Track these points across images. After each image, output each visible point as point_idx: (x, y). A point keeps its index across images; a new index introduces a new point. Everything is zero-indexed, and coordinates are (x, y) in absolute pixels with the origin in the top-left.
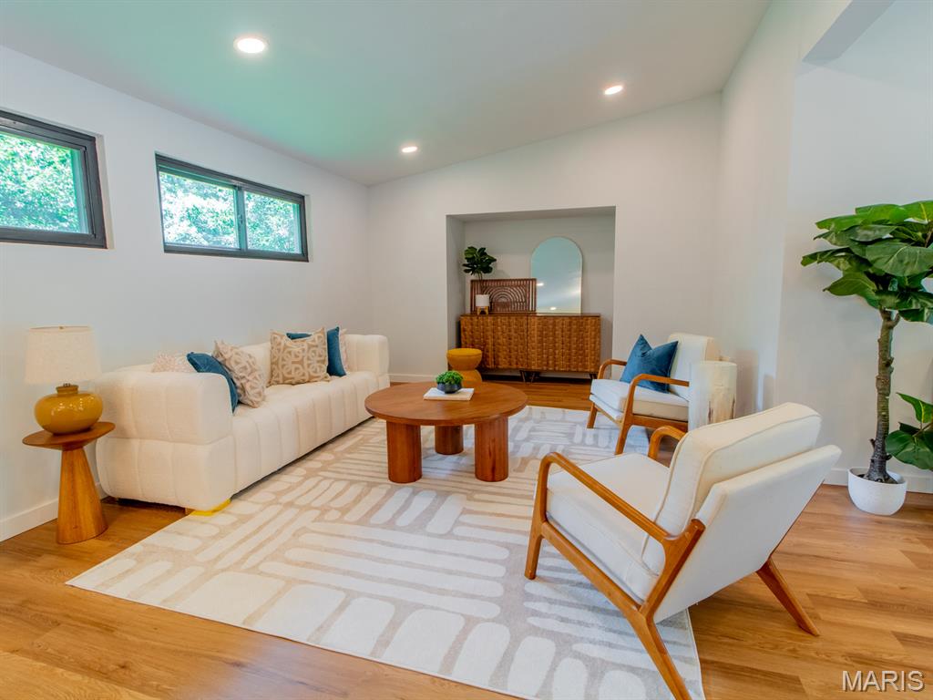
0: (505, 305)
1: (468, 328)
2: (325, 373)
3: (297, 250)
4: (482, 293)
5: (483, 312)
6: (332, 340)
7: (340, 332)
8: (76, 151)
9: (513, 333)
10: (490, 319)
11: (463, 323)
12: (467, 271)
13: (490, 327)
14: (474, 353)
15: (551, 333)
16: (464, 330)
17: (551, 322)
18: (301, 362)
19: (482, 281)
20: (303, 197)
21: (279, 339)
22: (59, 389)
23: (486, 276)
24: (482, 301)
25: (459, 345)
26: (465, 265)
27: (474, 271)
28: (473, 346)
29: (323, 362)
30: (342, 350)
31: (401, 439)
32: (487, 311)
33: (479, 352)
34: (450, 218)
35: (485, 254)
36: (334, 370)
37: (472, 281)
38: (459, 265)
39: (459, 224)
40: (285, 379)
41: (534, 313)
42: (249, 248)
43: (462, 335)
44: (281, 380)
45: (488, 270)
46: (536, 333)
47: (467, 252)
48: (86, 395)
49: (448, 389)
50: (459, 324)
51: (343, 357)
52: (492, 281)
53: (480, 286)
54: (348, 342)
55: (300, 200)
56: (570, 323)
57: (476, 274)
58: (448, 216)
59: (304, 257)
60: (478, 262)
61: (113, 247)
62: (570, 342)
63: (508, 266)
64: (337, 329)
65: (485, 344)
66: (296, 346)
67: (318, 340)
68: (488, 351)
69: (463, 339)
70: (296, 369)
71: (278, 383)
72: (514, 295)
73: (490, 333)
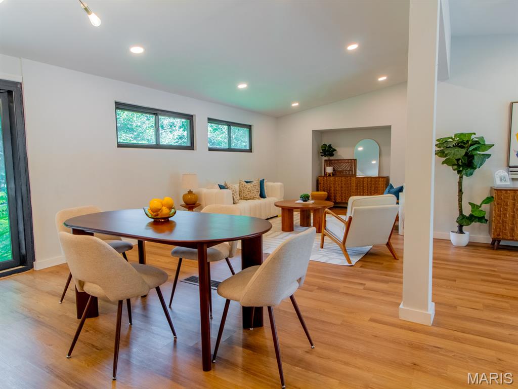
0: (341, 172)
1: (322, 182)
2: (258, 196)
3: (248, 148)
4: (330, 166)
5: (330, 175)
6: (262, 183)
7: (265, 181)
8: (188, 121)
9: (343, 185)
10: (332, 178)
11: (320, 180)
12: (322, 156)
13: (332, 182)
14: (323, 193)
15: (362, 185)
16: (320, 183)
17: (362, 180)
18: (250, 191)
19: (329, 160)
20: (250, 126)
21: (242, 182)
22: (188, 192)
23: (331, 158)
24: (329, 170)
25: (318, 190)
26: (321, 153)
27: (325, 155)
28: (324, 191)
29: (258, 192)
30: (265, 188)
31: (286, 215)
32: (331, 175)
33: (327, 193)
34: (314, 132)
35: (331, 147)
36: (262, 196)
37: (325, 160)
38: (318, 152)
39: (318, 134)
40: (244, 197)
41: (355, 176)
42: (232, 147)
43: (319, 186)
44: (242, 198)
45: (332, 155)
46: (354, 185)
47: (322, 147)
48: (194, 194)
49: (304, 200)
50: (317, 181)
51: (265, 191)
52: (335, 160)
53: (329, 163)
54: (268, 185)
55: (250, 127)
56: (371, 180)
57: (327, 157)
58: (313, 131)
59: (250, 150)
60: (327, 151)
61: (196, 150)
62: (371, 190)
63: (343, 153)
64: (264, 180)
65: (330, 190)
66: (248, 185)
67: (256, 183)
68: (331, 193)
69: (319, 188)
70: (249, 194)
71: (242, 199)
72: (345, 167)
73: (332, 185)
